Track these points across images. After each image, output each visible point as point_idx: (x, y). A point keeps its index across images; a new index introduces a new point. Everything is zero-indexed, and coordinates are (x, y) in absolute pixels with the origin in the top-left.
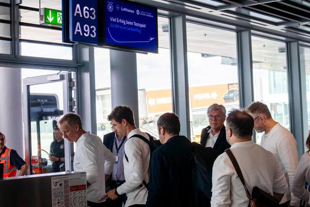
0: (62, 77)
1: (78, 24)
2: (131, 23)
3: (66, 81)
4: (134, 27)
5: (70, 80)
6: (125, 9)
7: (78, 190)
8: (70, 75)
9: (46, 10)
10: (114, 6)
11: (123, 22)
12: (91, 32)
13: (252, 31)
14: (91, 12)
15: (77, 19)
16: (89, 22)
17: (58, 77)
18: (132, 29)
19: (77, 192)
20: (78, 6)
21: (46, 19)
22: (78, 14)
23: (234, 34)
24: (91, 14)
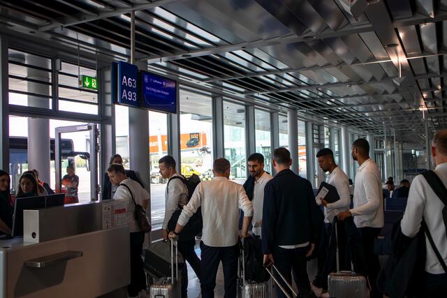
0: (89, 128)
1: (125, 91)
2: (159, 91)
3: (92, 131)
4: (161, 94)
5: (96, 130)
6: (155, 81)
7: (120, 213)
8: (96, 126)
9: (84, 77)
10: (149, 78)
11: (154, 90)
12: (133, 97)
13: (224, 97)
14: (133, 82)
15: (123, 87)
16: (132, 89)
17: (86, 127)
18: (159, 96)
19: (119, 214)
20: (125, 77)
21: (84, 84)
22: (125, 84)
23: (211, 99)
24: (133, 84)
